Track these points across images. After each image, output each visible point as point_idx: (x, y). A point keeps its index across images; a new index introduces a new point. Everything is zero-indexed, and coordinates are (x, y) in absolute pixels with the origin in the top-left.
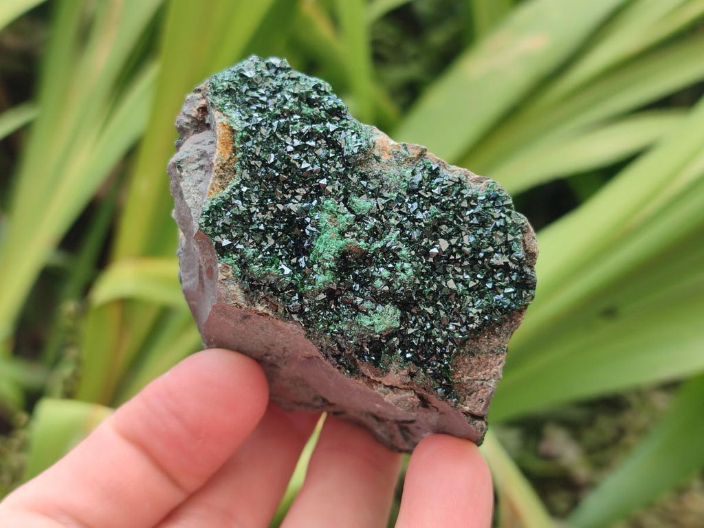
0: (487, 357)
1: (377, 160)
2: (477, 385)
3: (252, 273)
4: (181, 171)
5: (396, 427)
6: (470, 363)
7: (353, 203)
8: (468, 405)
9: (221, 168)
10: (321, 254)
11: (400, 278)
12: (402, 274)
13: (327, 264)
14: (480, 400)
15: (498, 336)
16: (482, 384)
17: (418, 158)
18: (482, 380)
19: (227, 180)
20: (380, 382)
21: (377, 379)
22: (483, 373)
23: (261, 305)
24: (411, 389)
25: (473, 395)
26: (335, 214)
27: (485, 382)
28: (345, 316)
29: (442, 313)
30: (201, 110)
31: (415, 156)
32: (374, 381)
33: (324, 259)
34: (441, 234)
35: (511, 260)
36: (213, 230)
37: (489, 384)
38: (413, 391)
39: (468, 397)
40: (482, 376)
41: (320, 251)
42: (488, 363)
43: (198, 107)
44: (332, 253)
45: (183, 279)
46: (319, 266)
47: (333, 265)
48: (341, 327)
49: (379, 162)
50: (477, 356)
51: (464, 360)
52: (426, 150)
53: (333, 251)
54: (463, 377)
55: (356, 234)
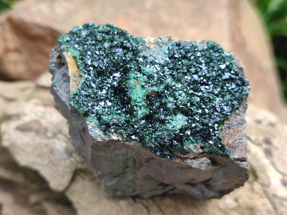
0: (237, 127)
1: (149, 49)
2: (237, 143)
3: (104, 121)
4: (56, 87)
5: (203, 186)
6: (230, 133)
7: (144, 70)
8: (236, 155)
9: (74, 76)
10: (136, 100)
11: (179, 99)
12: (180, 97)
13: (140, 104)
14: (241, 150)
15: (239, 115)
16: (239, 142)
17: (168, 42)
18: (238, 140)
19: (79, 81)
20: (187, 158)
21: (185, 156)
22: (238, 136)
23: (114, 136)
24: (204, 156)
25: (237, 149)
26: (136, 79)
27: (241, 141)
28: (158, 128)
29: (207, 111)
30: (58, 58)
31: (167, 41)
32: (184, 158)
33: (138, 102)
34: (192, 73)
35: (232, 74)
36: (78, 106)
37: (243, 141)
38: (205, 157)
39: (234, 151)
40: (238, 138)
41: (135, 99)
42: (238, 130)
43: (56, 57)
44: (141, 98)
45: (74, 144)
46: (136, 107)
47: (143, 103)
48: (158, 134)
49: (150, 49)
50: (232, 128)
51: (226, 133)
52: (171, 37)
53: (141, 96)
54: (228, 141)
55: (150, 85)
